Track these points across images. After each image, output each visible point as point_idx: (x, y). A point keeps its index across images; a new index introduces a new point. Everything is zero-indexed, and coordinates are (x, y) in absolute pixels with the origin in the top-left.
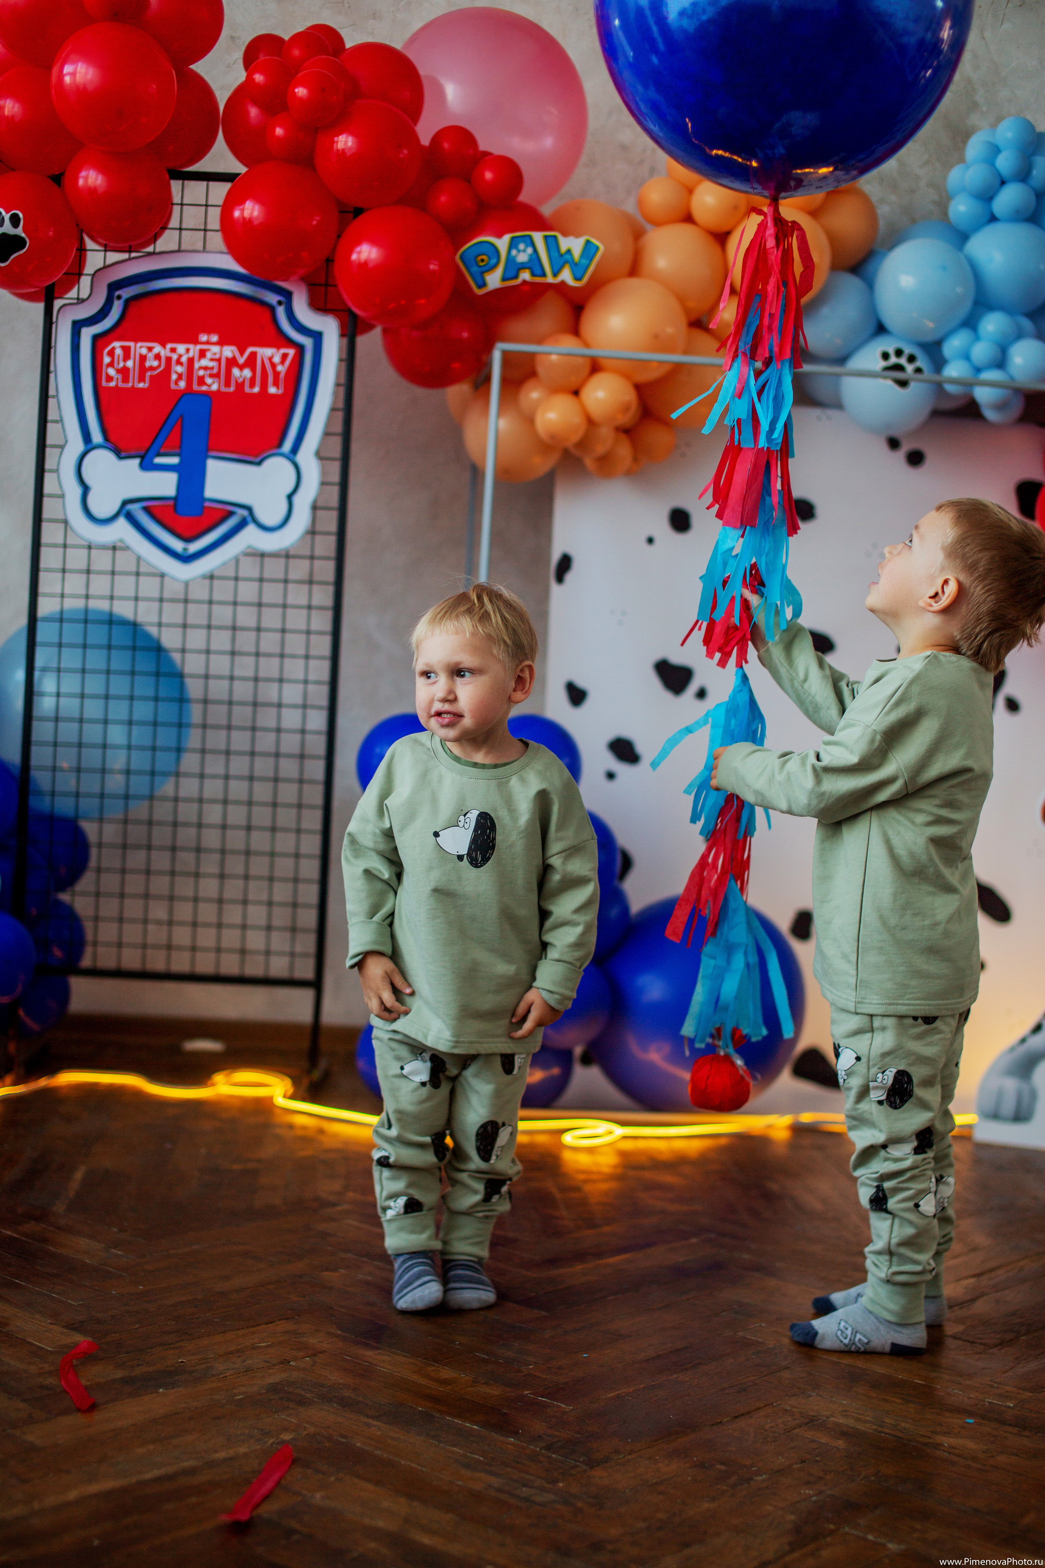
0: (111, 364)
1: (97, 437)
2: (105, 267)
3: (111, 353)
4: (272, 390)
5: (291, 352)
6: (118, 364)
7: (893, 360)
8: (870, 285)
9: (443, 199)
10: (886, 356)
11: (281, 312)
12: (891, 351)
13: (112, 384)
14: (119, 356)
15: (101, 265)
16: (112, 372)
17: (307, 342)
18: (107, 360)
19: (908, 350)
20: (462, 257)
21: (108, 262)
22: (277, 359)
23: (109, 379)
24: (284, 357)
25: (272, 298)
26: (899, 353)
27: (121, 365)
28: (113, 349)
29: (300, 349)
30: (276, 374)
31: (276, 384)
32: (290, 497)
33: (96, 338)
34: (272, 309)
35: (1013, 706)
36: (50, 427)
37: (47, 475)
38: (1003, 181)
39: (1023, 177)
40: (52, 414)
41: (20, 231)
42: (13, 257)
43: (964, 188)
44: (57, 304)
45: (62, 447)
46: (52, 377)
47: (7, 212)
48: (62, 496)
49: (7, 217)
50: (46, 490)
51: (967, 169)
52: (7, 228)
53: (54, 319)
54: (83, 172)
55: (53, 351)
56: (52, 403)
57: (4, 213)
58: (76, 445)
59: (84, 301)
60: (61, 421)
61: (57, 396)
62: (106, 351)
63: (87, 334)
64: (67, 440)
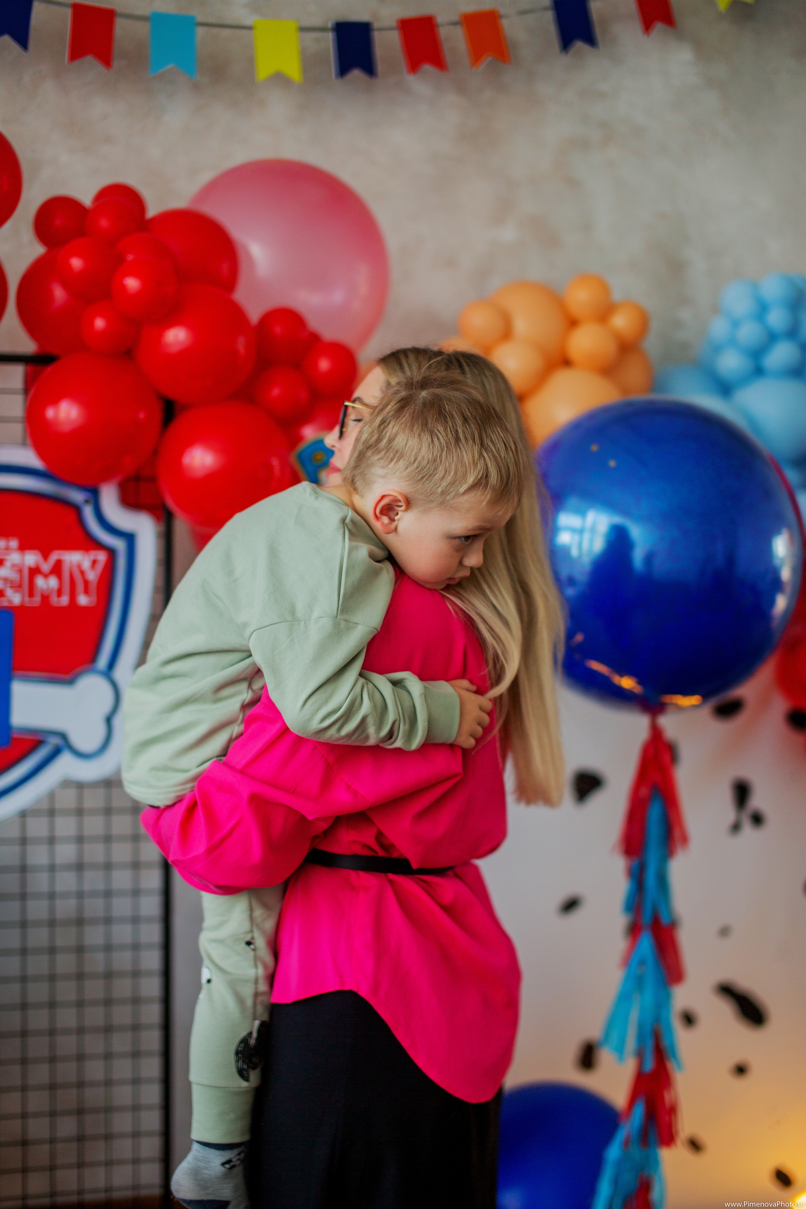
4: (83, 600)
5: (102, 557)
9: (276, 392)
11: (88, 513)
17: (119, 544)
20: (300, 457)
22: (86, 564)
24: (94, 563)
25: (77, 496)
29: (112, 553)
30: (86, 583)
31: (86, 591)
32: (109, 720)
34: (77, 510)
35: (758, 819)
38: (772, 337)
39: (791, 333)
43: (732, 341)
51: (735, 323)
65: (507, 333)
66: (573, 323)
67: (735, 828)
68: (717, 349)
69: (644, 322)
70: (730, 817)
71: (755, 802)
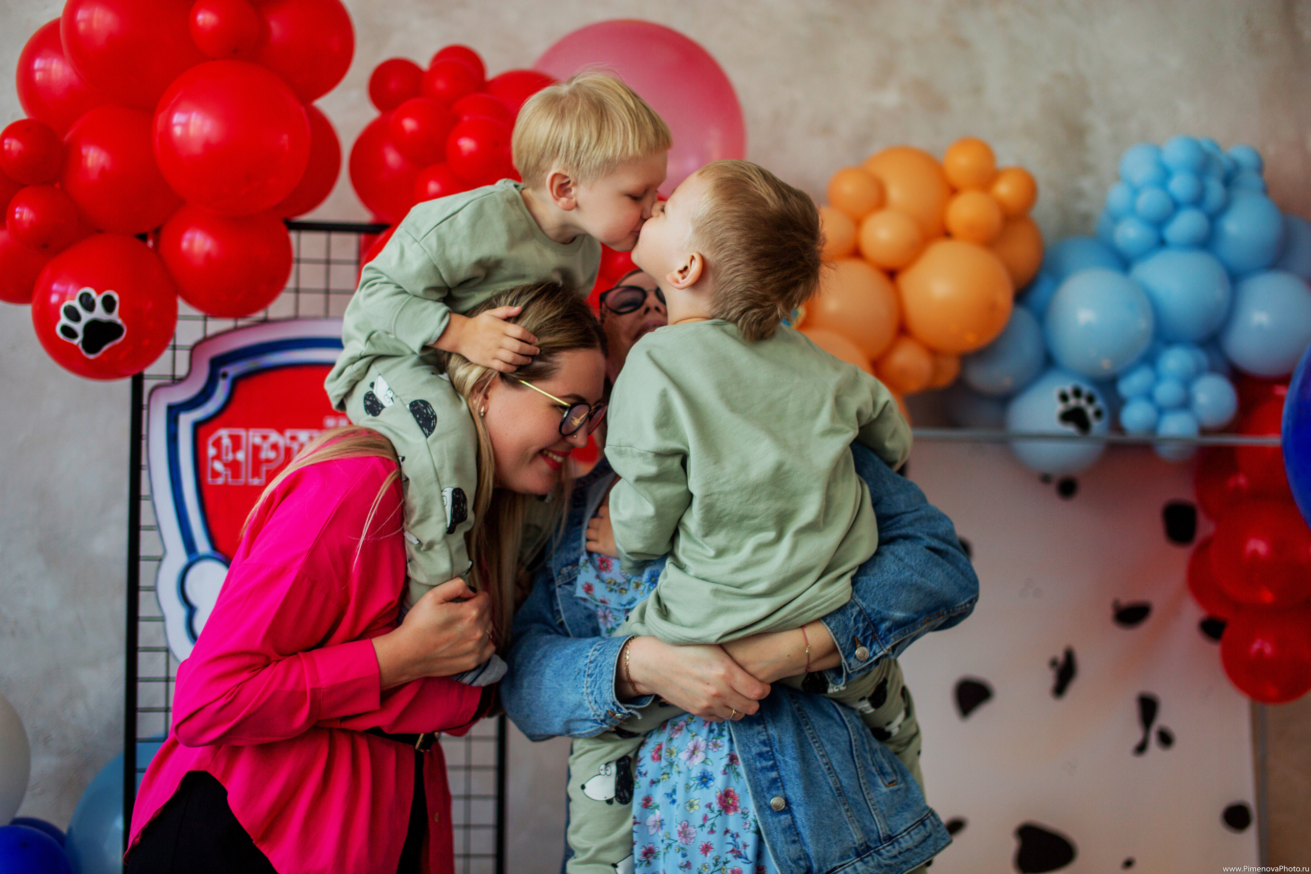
0: (218, 457)
1: (203, 545)
2: (207, 338)
3: (217, 444)
6: (227, 455)
7: (1073, 402)
8: (1041, 317)
10: (1064, 397)
12: (1069, 391)
13: (220, 481)
14: (227, 446)
15: (201, 336)
16: (218, 466)
18: (212, 451)
19: (1086, 389)
21: (210, 332)
23: (216, 474)
26: (1077, 393)
27: (230, 458)
28: (220, 438)
33: (197, 427)
35: (1166, 739)
36: (144, 535)
37: (142, 595)
38: (1176, 206)
39: (1198, 201)
40: (146, 519)
41: (115, 317)
42: (106, 348)
43: (1132, 211)
44: (148, 385)
45: (160, 560)
46: (144, 474)
47: (99, 292)
48: (162, 619)
49: (98, 300)
50: (143, 611)
51: (1136, 191)
52: (99, 313)
53: (145, 402)
54: (188, 235)
55: (144, 443)
56: (145, 506)
57: (93, 294)
58: (177, 556)
59: (181, 380)
60: (157, 527)
61: (151, 497)
62: (210, 441)
63: (186, 421)
64: (165, 551)
65: (880, 202)
66: (954, 191)
67: (1141, 748)
68: (1116, 219)
69: (1031, 190)
70: (1137, 735)
71: (1162, 720)
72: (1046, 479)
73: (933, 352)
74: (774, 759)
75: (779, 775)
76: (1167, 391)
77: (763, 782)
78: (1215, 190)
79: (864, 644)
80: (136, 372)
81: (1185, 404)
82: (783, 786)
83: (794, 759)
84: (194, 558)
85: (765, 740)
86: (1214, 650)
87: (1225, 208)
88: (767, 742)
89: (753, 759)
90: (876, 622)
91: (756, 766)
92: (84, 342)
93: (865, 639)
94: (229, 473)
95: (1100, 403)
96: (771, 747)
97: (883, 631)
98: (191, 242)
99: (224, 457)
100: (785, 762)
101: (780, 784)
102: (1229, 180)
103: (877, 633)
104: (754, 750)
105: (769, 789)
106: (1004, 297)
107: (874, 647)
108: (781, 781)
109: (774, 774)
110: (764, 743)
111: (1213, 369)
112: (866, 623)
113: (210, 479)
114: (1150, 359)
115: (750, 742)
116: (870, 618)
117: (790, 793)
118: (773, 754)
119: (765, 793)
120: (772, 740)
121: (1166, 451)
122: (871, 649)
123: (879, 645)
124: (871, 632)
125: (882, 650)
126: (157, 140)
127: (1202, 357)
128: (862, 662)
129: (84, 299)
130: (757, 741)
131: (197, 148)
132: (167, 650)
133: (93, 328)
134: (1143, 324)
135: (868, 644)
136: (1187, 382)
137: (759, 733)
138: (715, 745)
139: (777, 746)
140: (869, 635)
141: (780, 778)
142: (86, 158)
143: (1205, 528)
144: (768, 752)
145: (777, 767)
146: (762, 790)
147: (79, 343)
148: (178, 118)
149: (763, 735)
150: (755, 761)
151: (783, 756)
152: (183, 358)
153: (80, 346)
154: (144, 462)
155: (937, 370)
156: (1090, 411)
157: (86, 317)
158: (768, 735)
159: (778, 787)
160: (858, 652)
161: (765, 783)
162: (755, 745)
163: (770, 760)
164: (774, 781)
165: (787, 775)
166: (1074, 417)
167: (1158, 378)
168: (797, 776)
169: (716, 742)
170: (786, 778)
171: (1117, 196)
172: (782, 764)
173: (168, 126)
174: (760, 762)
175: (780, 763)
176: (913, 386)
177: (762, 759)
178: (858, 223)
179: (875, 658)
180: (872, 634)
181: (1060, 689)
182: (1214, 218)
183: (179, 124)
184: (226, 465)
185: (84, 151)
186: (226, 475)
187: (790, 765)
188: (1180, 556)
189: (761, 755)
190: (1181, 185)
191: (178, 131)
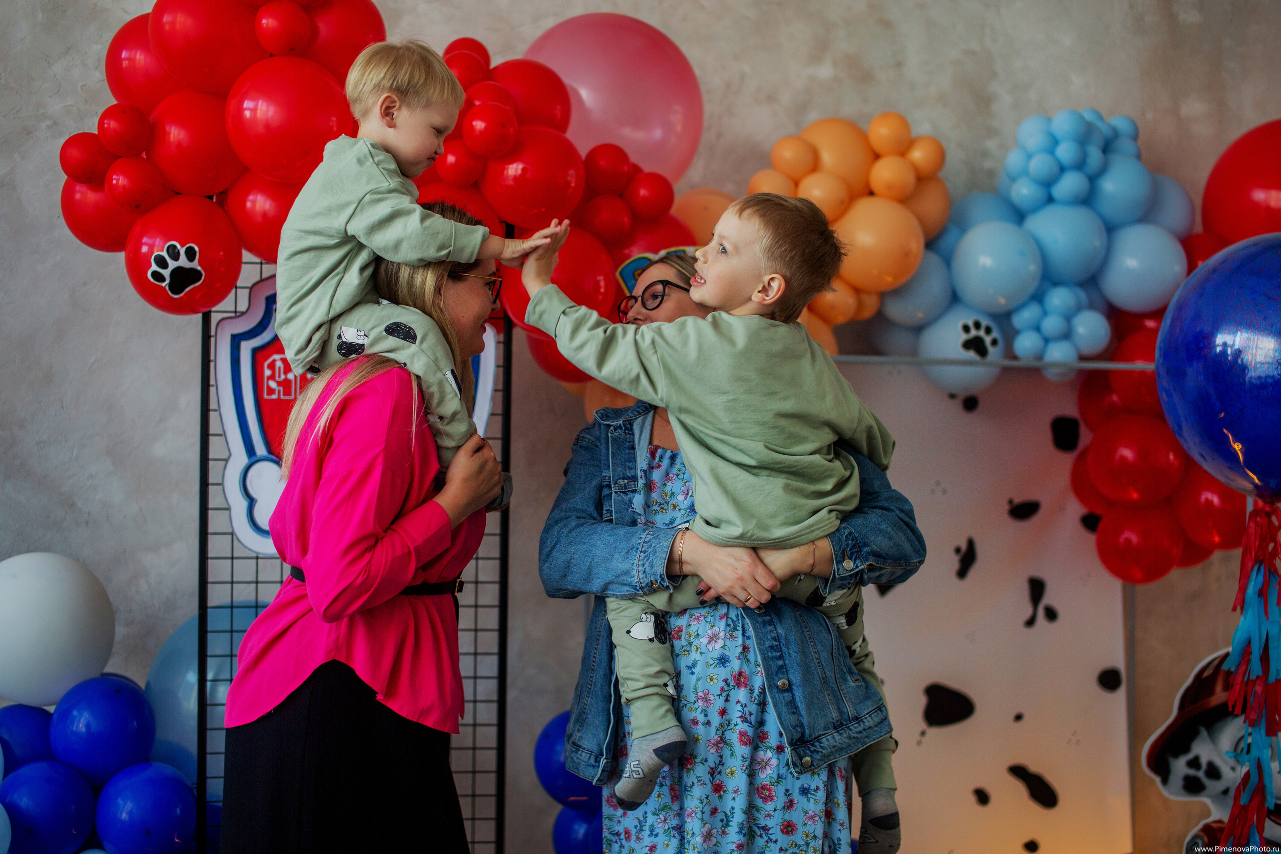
0: (272, 377)
1: (261, 449)
2: (262, 280)
3: (272, 366)
6: (279, 376)
7: (973, 332)
8: (948, 261)
10: (966, 329)
12: (970, 323)
13: (274, 397)
14: (280, 368)
15: (258, 278)
16: (273, 384)
18: (268, 373)
19: (984, 322)
20: (621, 273)
21: (265, 275)
23: (271, 391)
26: (977, 325)
27: (283, 377)
28: (274, 361)
33: (255, 352)
35: (1051, 614)
36: (212, 440)
37: (211, 489)
38: (1062, 169)
39: (1080, 166)
40: (214, 428)
41: (195, 265)
42: (187, 289)
43: (1025, 173)
44: (215, 318)
45: (226, 460)
46: (212, 390)
47: (182, 246)
48: (228, 509)
49: (182, 251)
50: (212, 504)
51: (1029, 156)
52: (183, 262)
53: (213, 333)
54: (251, 197)
55: (212, 364)
56: (213, 416)
57: (179, 246)
58: (240, 458)
59: (243, 314)
60: (223, 434)
61: (218, 410)
62: (266, 364)
63: (246, 347)
64: (230, 455)
65: (815, 166)
66: (877, 156)
67: (1030, 622)
68: (1013, 179)
69: (941, 156)
70: (1028, 611)
71: (1048, 599)
72: (952, 396)
73: (857, 290)
74: (781, 651)
75: (784, 663)
76: (1052, 324)
77: (773, 667)
78: (1095, 156)
79: (850, 558)
80: (206, 310)
81: (1067, 335)
82: (787, 671)
83: (796, 652)
84: (254, 459)
85: (775, 636)
86: (1091, 539)
87: (1103, 170)
88: (777, 638)
89: (766, 650)
90: (860, 545)
91: (768, 655)
92: (170, 285)
93: (852, 554)
94: (281, 389)
95: (995, 334)
96: (779, 642)
97: (865, 552)
98: (254, 202)
99: (277, 378)
100: (789, 654)
101: (784, 670)
102: (1107, 148)
103: (861, 553)
104: (767, 644)
105: (777, 673)
106: (916, 244)
107: (857, 562)
108: (786, 667)
109: (781, 662)
110: (774, 639)
111: (1091, 306)
112: (854, 542)
113: (266, 397)
114: (1038, 297)
115: (764, 637)
116: (857, 541)
117: (791, 677)
118: (781, 648)
119: (774, 676)
120: (780, 637)
121: (1051, 374)
122: (854, 563)
123: (861, 560)
124: (856, 550)
125: (863, 564)
126: (230, 120)
127: (1082, 294)
128: (847, 570)
129: (171, 251)
130: (769, 637)
131: (261, 130)
132: (232, 534)
133: (178, 273)
134: (1033, 268)
135: (853, 559)
136: (1068, 318)
137: (771, 631)
138: (732, 636)
139: (784, 642)
140: (855, 552)
141: (785, 666)
142: (169, 134)
143: (1085, 437)
144: (777, 645)
145: (783, 657)
146: (772, 673)
147: (166, 285)
148: (247, 104)
149: (774, 633)
150: (768, 652)
151: (788, 650)
152: (243, 295)
153: (167, 288)
154: (212, 382)
155: (860, 305)
156: (988, 340)
157: (172, 264)
158: (777, 633)
159: (783, 672)
160: (845, 564)
161: (774, 669)
162: (768, 639)
163: (779, 651)
164: (781, 667)
165: (790, 663)
166: (975, 345)
167: (1045, 313)
168: (798, 665)
169: (732, 634)
170: (790, 665)
171: (1014, 160)
172: (787, 655)
173: (240, 110)
174: (771, 653)
175: (786, 654)
176: (841, 319)
177: (772, 651)
178: (797, 184)
179: (857, 570)
180: (857, 552)
181: (962, 573)
182: (1093, 179)
183: (248, 109)
184: (279, 384)
185: (167, 128)
186: (279, 391)
187: (793, 657)
188: (1065, 461)
189: (772, 647)
190: (1066, 152)
191: (247, 114)
